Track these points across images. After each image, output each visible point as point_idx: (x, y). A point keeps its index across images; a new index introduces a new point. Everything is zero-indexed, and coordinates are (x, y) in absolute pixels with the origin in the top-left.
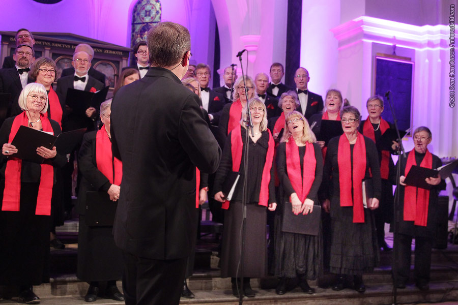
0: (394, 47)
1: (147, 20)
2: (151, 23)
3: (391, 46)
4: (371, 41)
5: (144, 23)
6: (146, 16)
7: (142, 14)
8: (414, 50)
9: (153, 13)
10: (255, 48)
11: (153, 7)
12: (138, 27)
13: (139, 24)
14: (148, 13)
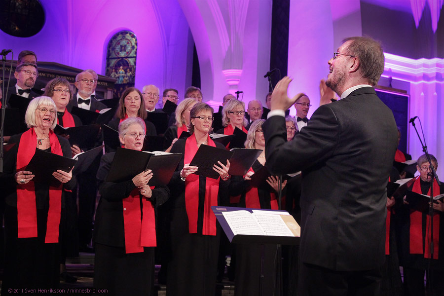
0: (390, 79)
1: (123, 54)
2: (127, 57)
3: (387, 78)
5: (119, 58)
6: (121, 51)
7: (118, 48)
8: (409, 83)
9: (129, 48)
10: (236, 83)
11: (129, 42)
12: (113, 62)
13: (114, 58)
14: (123, 48)
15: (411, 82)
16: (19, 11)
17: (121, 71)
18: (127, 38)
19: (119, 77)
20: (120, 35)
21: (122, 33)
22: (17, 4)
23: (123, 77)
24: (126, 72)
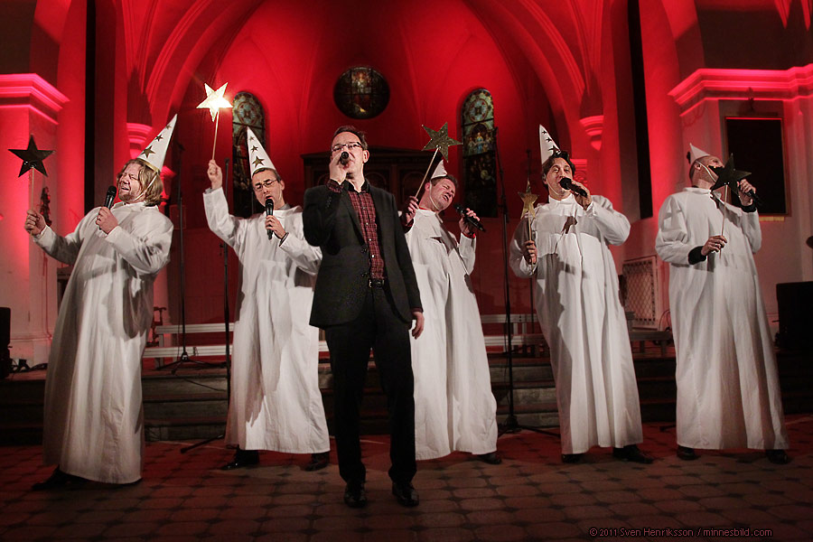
0: (751, 102)
1: (479, 118)
2: (483, 121)
3: (746, 101)
4: (716, 99)
5: (475, 123)
6: (476, 114)
7: (472, 113)
8: (782, 102)
9: (485, 109)
10: (599, 132)
11: (484, 102)
12: (469, 129)
13: (470, 124)
14: (479, 111)
15: (784, 100)
16: (362, 90)
17: (479, 138)
18: (481, 97)
19: (477, 146)
20: (474, 96)
21: (475, 94)
22: (359, 83)
23: (483, 145)
24: (485, 139)
